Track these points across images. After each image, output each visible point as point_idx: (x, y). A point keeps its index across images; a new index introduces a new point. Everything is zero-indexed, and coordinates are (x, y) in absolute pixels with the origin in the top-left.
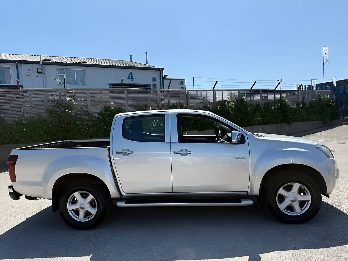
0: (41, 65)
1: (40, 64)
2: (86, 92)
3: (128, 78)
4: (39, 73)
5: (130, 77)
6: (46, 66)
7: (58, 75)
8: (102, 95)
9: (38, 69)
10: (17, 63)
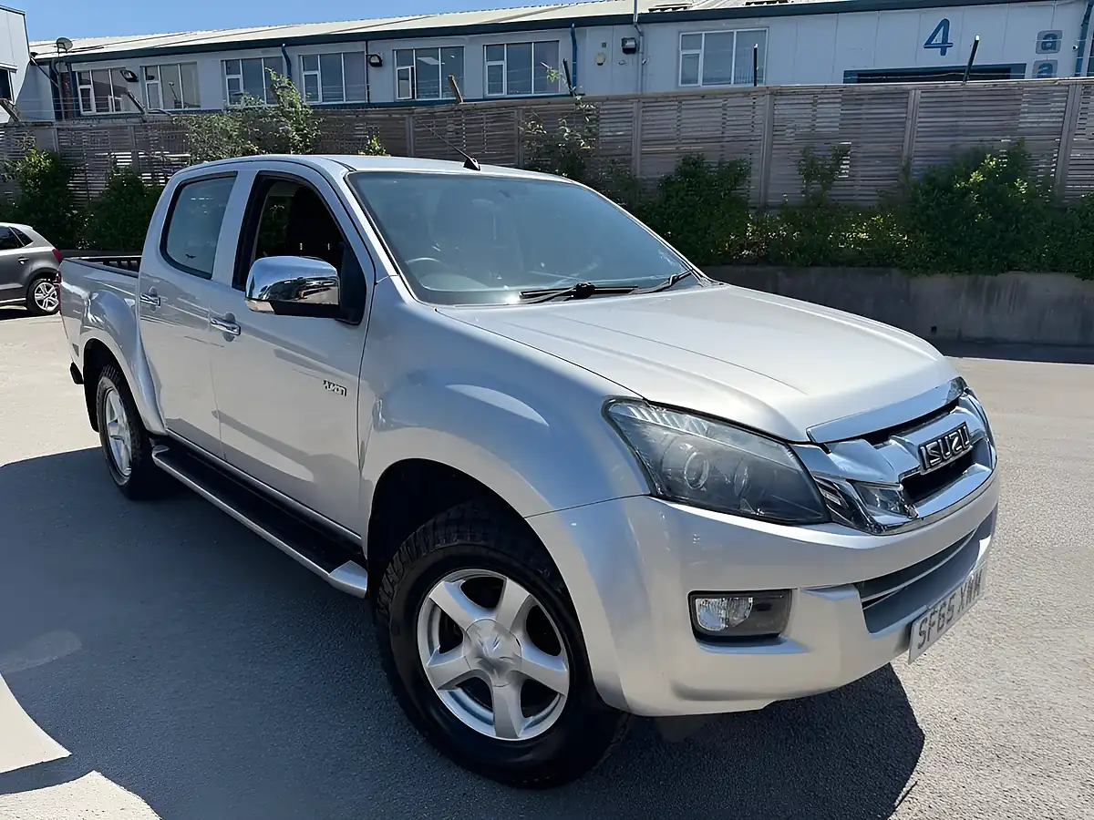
0: (636, 26)
1: (632, 23)
2: (631, 106)
3: (928, 45)
4: (627, 51)
5: (939, 39)
6: (647, 28)
7: (682, 53)
8: (685, 114)
9: (624, 41)
10: (575, 26)
